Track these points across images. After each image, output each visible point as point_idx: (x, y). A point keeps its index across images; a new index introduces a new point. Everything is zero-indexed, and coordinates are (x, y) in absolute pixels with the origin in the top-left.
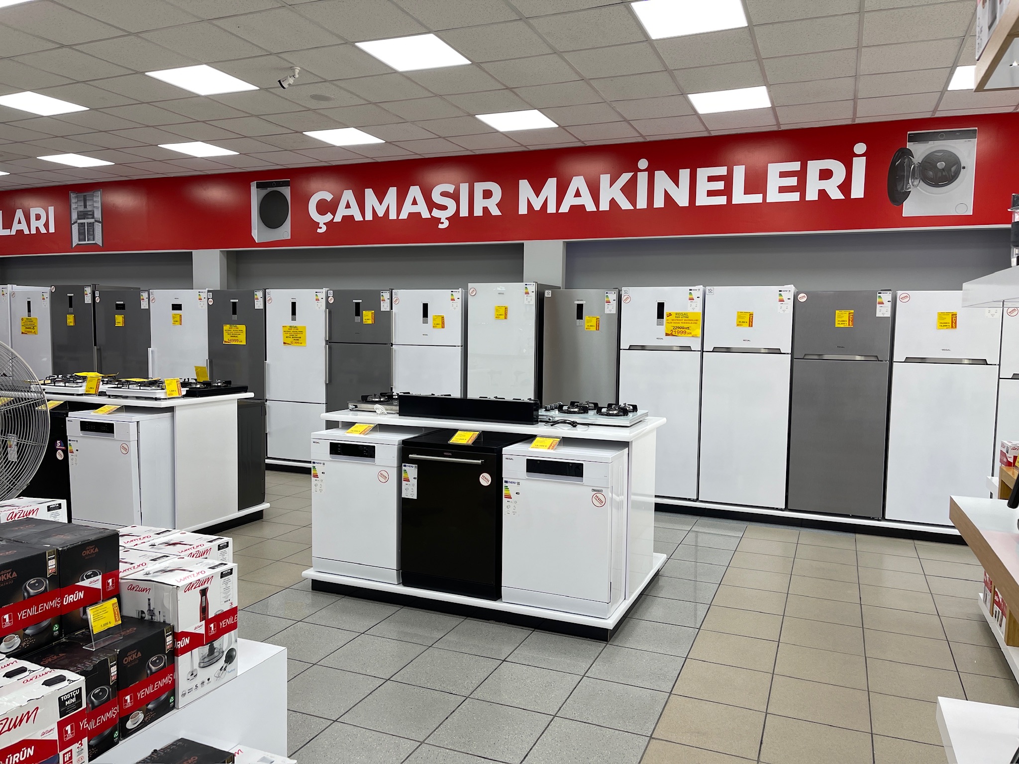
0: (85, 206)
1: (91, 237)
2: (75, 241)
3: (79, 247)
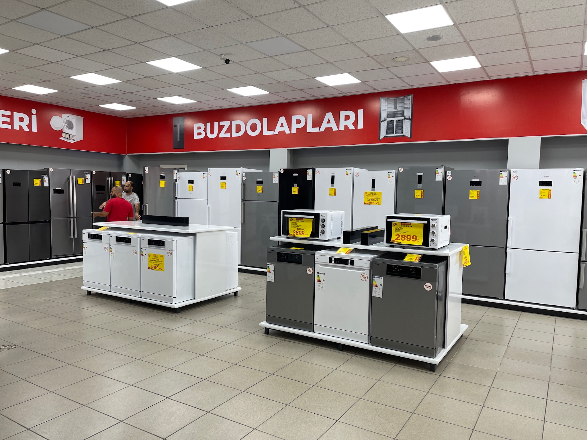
0: (395, 108)
1: (400, 131)
2: (383, 134)
3: (386, 139)
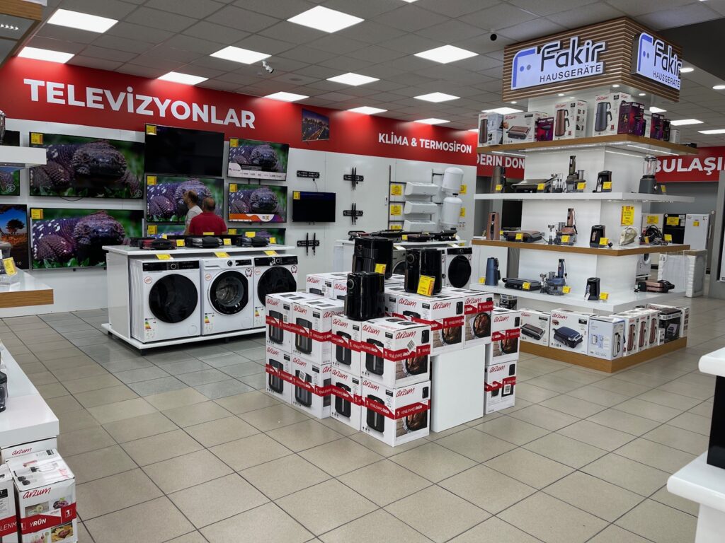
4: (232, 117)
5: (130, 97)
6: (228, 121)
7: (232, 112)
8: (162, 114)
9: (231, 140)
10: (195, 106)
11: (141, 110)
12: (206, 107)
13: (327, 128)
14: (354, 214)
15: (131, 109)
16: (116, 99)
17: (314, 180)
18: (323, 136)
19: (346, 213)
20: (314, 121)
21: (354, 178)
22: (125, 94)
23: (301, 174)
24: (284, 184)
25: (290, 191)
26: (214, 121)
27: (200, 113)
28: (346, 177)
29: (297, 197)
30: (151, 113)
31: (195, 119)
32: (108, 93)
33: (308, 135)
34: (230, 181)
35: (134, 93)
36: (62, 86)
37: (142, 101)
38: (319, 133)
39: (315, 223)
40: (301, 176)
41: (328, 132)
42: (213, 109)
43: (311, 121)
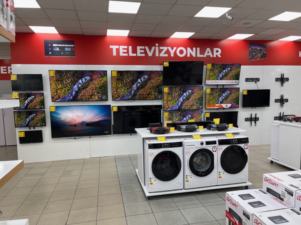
4: (208, 52)
5: (157, 48)
6: (206, 54)
7: (208, 49)
8: (172, 55)
9: (208, 64)
10: (189, 49)
11: (162, 55)
12: (194, 49)
13: (265, 52)
14: (282, 101)
15: (157, 55)
16: (150, 51)
17: (256, 83)
18: (262, 57)
19: (276, 101)
20: (256, 49)
21: (282, 80)
22: (154, 47)
23: (247, 80)
24: (237, 86)
25: (241, 90)
26: (199, 55)
27: (192, 52)
28: (277, 80)
29: (245, 93)
30: (167, 55)
31: (189, 55)
32: (147, 48)
33: (253, 57)
34: (207, 87)
35: (159, 46)
36: (126, 47)
37: (163, 50)
38: (259, 55)
39: (256, 107)
40: (248, 81)
41: (265, 54)
42: (198, 49)
43: (255, 49)
